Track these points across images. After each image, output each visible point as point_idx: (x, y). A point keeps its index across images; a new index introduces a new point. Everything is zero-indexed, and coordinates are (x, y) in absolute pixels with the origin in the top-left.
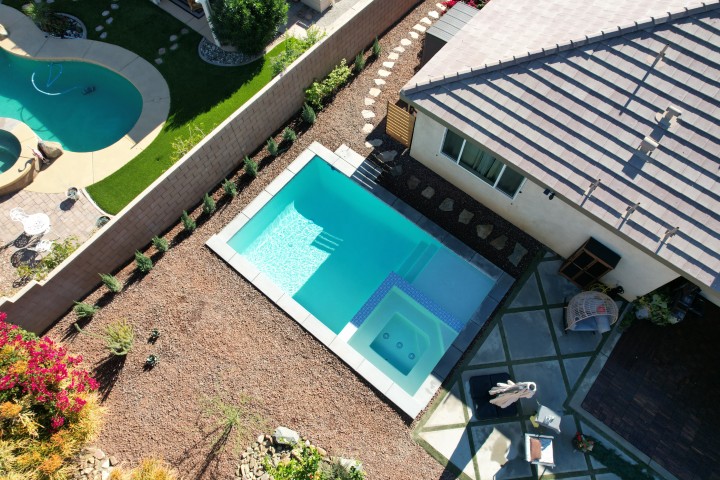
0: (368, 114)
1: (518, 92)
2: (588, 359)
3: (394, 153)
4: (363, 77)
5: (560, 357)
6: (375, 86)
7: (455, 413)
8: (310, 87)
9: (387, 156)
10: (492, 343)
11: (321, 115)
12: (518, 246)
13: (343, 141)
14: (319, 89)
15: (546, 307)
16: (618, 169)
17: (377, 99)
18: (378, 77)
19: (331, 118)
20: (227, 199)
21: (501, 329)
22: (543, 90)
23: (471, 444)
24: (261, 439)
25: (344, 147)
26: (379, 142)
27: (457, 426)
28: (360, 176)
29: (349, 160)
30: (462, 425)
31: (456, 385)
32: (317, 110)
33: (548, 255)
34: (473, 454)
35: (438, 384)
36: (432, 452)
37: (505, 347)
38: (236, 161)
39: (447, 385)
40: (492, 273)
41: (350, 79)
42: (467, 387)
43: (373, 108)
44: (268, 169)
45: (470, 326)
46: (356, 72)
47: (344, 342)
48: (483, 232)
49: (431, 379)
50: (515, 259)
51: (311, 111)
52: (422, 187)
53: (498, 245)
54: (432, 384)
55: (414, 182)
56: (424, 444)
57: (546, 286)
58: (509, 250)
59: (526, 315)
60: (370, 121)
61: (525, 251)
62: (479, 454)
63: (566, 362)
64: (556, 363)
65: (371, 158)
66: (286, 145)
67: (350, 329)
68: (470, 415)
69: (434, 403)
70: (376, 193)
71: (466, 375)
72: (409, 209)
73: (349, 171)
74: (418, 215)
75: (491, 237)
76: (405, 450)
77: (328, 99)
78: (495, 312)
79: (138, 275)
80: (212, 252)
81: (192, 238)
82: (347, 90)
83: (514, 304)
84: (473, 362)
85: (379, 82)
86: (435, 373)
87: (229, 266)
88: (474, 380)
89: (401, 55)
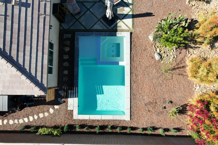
0: (51, 111)
2: (84, 3)
3: (60, 92)
4: (38, 124)
5: (88, 10)
6: (39, 117)
7: (122, 24)
8: (57, 135)
9: (62, 93)
10: (97, 27)
11: (63, 125)
12: (64, 37)
13: (67, 111)
14: (55, 133)
15: (77, 20)
17: (43, 112)
18: (34, 119)
19: (61, 121)
20: (113, 127)
21: (92, 27)
23: (125, 16)
25: (69, 109)
26: (59, 99)
28: (74, 95)
29: (73, 103)
30: (122, 21)
31: (114, 29)
33: (61, 28)
34: (127, 15)
35: (117, 33)
36: (133, 24)
37: (96, 23)
38: (100, 136)
39: (116, 31)
40: (78, 39)
41: (42, 127)
42: (112, 26)
43: (48, 111)
44: (94, 125)
45: (97, 35)
47: (125, 62)
48: (67, 49)
49: (118, 35)
50: (69, 36)
51: (65, 128)
52: (66, 75)
53: (68, 43)
55: (65, 79)
56: (133, 27)
57: (71, 24)
58: (68, 39)
59: (83, 24)
60: (54, 108)
61: (65, 35)
62: (126, 13)
63: (88, 7)
64: (91, 10)
65: (67, 97)
66: (82, 126)
67: (121, 63)
68: (119, 21)
69: (123, 31)
70: (78, 87)
71: (110, 28)
72: (75, 73)
73: (76, 100)
74: (75, 70)
75: (67, 46)
76: (138, 30)
77: (55, 127)
78: (88, 31)
79: (154, 129)
80: (131, 116)
82: (47, 124)
83: (82, 28)
84: (106, 28)
85: (36, 117)
86: (115, 35)
88: (110, 25)
89: (19, 119)
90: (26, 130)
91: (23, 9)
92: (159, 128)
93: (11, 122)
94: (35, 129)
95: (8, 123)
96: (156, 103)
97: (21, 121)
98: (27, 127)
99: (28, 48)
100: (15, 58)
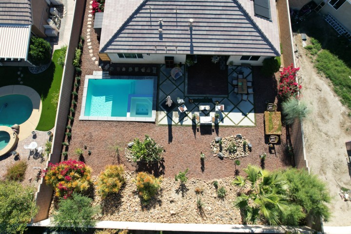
0: (94, 59)
1: (126, 35)
2: (183, 83)
3: (108, 65)
4: (85, 49)
5: (177, 87)
6: (90, 49)
7: (163, 114)
8: (73, 62)
9: (107, 67)
10: (161, 94)
11: (82, 67)
12: (153, 68)
13: (93, 70)
14: (76, 61)
15: (168, 78)
16: (158, 40)
17: (93, 53)
18: (88, 46)
19: (85, 66)
20: (75, 106)
21: (161, 90)
22: (131, 31)
23: (170, 118)
24: (126, 149)
25: (94, 72)
26: (102, 64)
27: (165, 116)
28: (104, 76)
29: (98, 75)
31: (159, 109)
32: (79, 67)
33: (161, 65)
34: (172, 120)
35: (155, 111)
36: (163, 125)
37: (164, 93)
38: (70, 95)
39: (157, 110)
40: (151, 79)
41: (82, 52)
42: (162, 107)
43: (94, 56)
44: (79, 92)
45: (154, 94)
46: (82, 49)
47: (129, 117)
48: (143, 70)
49: (153, 111)
50: (155, 72)
51: (78, 68)
52: (121, 69)
53: (149, 71)
54: (154, 112)
55: (118, 69)
56: (160, 125)
57: (165, 73)
58: (152, 70)
59: (164, 83)
60: (96, 60)
61: (156, 68)
62: (173, 119)
63: (179, 87)
64: (177, 89)
65: (103, 70)
66: (79, 82)
67: (128, 114)
68: (166, 112)
69: (157, 116)
70: (111, 78)
71: (160, 105)
72: (122, 77)
73: (101, 77)
74: (125, 77)
75: (146, 70)
76: (157, 129)
77: (80, 62)
78: (157, 87)
79: (70, 138)
80: (83, 120)
81: (75, 121)
82: (83, 56)
83: (161, 82)
84: (159, 101)
85: (90, 47)
86: (153, 109)
87: (89, 120)
88: (162, 105)
89: (90, 35)
90: (81, 40)
91: (158, 36)
92: (69, 143)
93: (88, 30)
94: (81, 47)
95: (88, 28)
96: (91, 141)
97: (88, 37)
98: (83, 41)
99: (131, 39)
100: (123, 32)
